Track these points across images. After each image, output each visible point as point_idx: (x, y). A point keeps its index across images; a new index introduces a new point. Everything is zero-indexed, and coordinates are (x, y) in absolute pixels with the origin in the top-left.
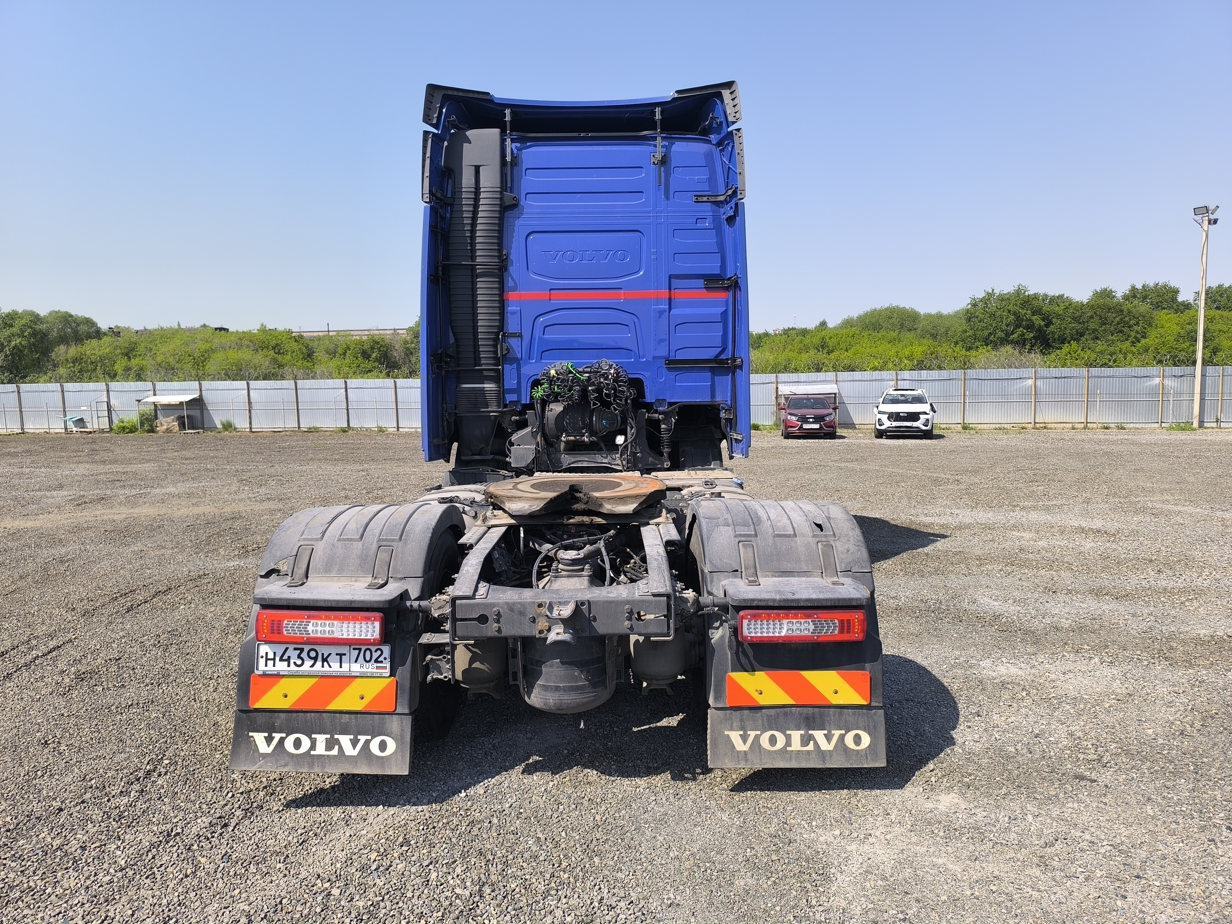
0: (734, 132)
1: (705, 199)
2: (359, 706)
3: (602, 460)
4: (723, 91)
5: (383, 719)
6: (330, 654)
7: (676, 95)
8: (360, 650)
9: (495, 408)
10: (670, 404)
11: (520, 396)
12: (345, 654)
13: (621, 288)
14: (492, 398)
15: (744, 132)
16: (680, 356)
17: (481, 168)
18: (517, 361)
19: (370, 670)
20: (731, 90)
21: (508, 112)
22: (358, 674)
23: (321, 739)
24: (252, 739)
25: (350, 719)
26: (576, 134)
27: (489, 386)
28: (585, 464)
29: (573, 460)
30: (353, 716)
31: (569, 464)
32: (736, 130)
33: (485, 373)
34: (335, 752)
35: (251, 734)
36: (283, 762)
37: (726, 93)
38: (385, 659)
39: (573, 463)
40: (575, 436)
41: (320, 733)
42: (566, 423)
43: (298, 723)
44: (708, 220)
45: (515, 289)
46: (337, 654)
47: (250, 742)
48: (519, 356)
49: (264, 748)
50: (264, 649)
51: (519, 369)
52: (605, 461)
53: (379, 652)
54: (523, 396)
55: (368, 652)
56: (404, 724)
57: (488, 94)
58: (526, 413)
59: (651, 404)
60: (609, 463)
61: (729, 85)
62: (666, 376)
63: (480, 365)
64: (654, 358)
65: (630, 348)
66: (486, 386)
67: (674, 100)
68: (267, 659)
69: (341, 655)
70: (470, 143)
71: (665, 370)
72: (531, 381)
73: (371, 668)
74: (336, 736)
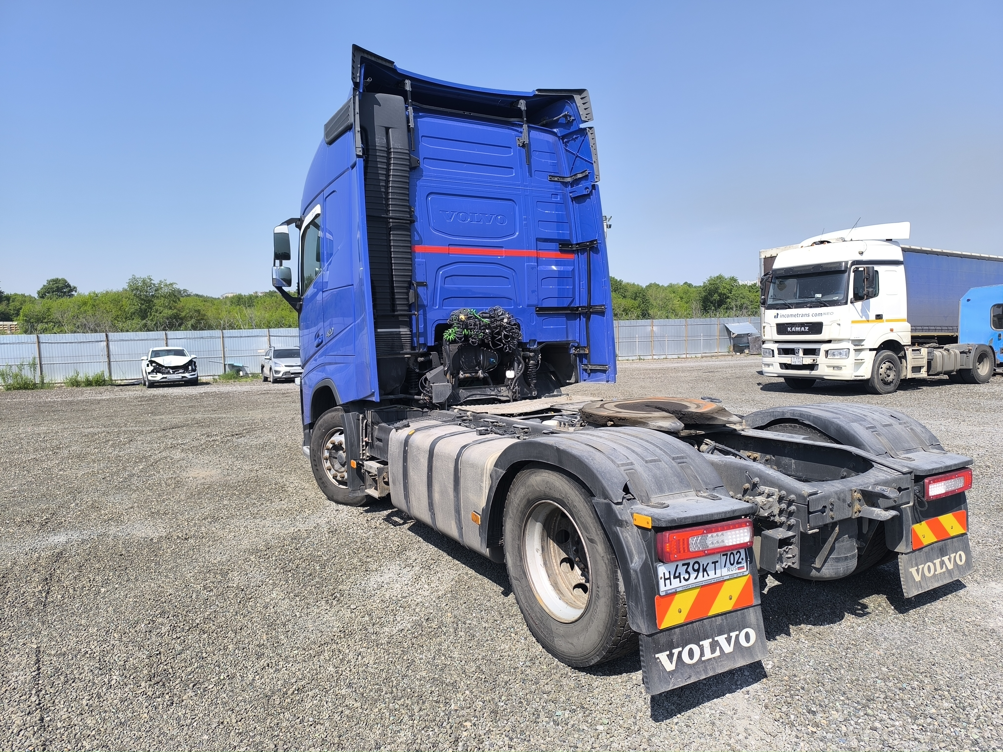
0: (588, 129)
1: (556, 179)
2: (729, 606)
3: (491, 392)
4: (575, 96)
5: (744, 613)
6: (708, 563)
7: (537, 93)
8: (726, 555)
9: (408, 351)
10: (539, 343)
11: (426, 339)
12: (717, 562)
13: (502, 247)
14: (406, 341)
15: (596, 130)
16: (546, 304)
17: (390, 130)
18: (423, 307)
19: (734, 572)
20: (582, 96)
21: (408, 82)
22: (728, 577)
23: (706, 643)
24: (658, 660)
25: (722, 620)
26: (461, 112)
27: (404, 330)
28: (478, 397)
29: (469, 394)
30: (724, 617)
31: (466, 398)
32: (589, 128)
33: (401, 319)
34: (718, 653)
35: (657, 656)
36: (686, 675)
37: (577, 98)
38: (742, 559)
39: (468, 397)
40: (470, 373)
41: (705, 639)
42: (462, 362)
43: (689, 635)
44: (559, 196)
45: (420, 242)
46: (713, 563)
47: (657, 664)
48: (425, 303)
49: (670, 666)
50: (662, 570)
51: (425, 315)
52: (493, 393)
53: (738, 554)
54: (429, 339)
55: (732, 556)
56: (758, 614)
57: (392, 63)
58: (431, 354)
59: (526, 344)
60: (496, 395)
61: (580, 92)
62: (536, 320)
63: (397, 311)
64: (528, 306)
65: (510, 297)
66: (401, 330)
67: (535, 96)
68: (665, 579)
69: (715, 563)
70: (380, 105)
71: (535, 316)
72: (435, 325)
73: (734, 570)
74: (716, 639)
